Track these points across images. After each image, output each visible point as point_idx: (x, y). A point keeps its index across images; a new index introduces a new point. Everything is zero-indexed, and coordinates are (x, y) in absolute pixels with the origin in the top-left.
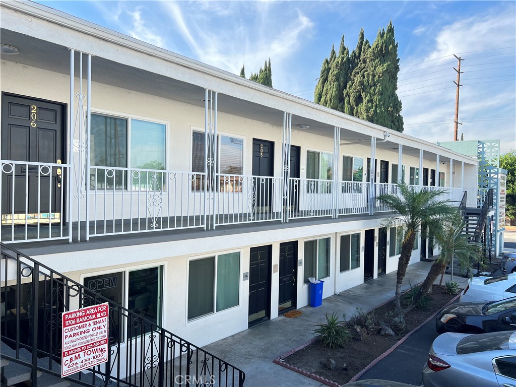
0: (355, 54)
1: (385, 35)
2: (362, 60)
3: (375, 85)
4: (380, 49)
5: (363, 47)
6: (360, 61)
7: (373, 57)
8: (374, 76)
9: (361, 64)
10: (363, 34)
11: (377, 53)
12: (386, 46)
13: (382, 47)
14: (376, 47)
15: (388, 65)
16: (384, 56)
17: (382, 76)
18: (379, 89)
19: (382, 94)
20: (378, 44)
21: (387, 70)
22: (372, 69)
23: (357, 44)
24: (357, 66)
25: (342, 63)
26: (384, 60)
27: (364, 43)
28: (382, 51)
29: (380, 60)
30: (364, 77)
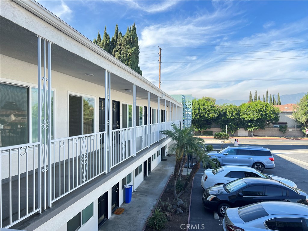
0: (114, 39)
1: (132, 31)
2: (118, 44)
3: (127, 60)
4: (130, 39)
5: (118, 36)
6: (117, 44)
7: (126, 43)
8: (127, 55)
9: (118, 46)
10: (118, 28)
11: (128, 41)
12: (132, 38)
13: (130, 38)
14: (127, 38)
15: (135, 49)
16: (132, 43)
17: (131, 55)
18: (130, 63)
19: (132, 65)
20: (128, 36)
21: (134, 52)
22: (125, 50)
23: (115, 33)
24: (115, 47)
25: (106, 44)
26: (132, 46)
27: (119, 33)
28: (131, 40)
29: (130, 46)
30: (121, 54)
